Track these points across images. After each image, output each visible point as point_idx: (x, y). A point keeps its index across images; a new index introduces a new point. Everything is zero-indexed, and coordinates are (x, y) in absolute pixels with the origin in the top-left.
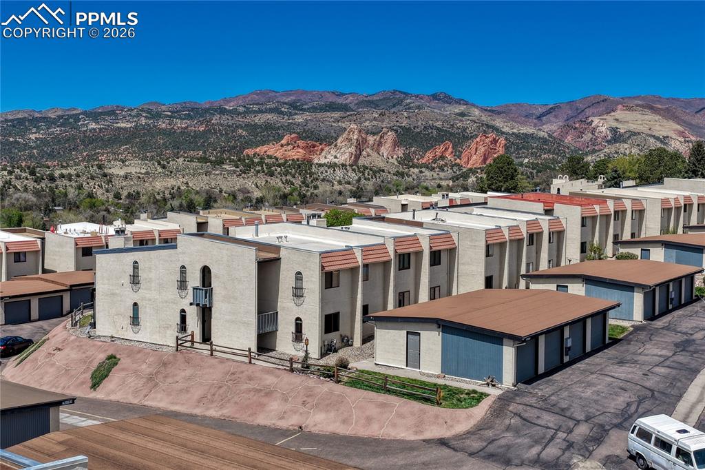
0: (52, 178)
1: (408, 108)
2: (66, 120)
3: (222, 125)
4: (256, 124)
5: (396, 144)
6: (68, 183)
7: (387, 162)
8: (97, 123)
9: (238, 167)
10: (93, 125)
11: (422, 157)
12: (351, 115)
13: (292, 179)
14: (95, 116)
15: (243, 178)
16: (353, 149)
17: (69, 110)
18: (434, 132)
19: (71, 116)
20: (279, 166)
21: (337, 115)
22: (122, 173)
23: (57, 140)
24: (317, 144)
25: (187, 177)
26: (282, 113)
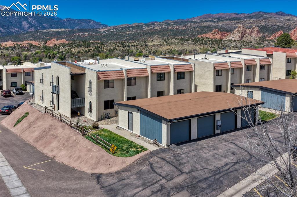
0: (129, 46)
1: (265, 18)
2: (139, 27)
3: (191, 27)
4: (203, 26)
5: (258, 32)
6: (134, 48)
7: (255, 39)
8: (148, 27)
9: (193, 42)
10: (147, 28)
11: (270, 37)
12: (241, 22)
13: (214, 46)
14: (148, 25)
15: (195, 45)
16: (240, 35)
17: (140, 23)
18: (276, 27)
19: (140, 26)
20: (209, 41)
21: (235, 22)
22: (152, 44)
23: (135, 34)
24: (226, 33)
25: (174, 46)
26: (214, 22)
